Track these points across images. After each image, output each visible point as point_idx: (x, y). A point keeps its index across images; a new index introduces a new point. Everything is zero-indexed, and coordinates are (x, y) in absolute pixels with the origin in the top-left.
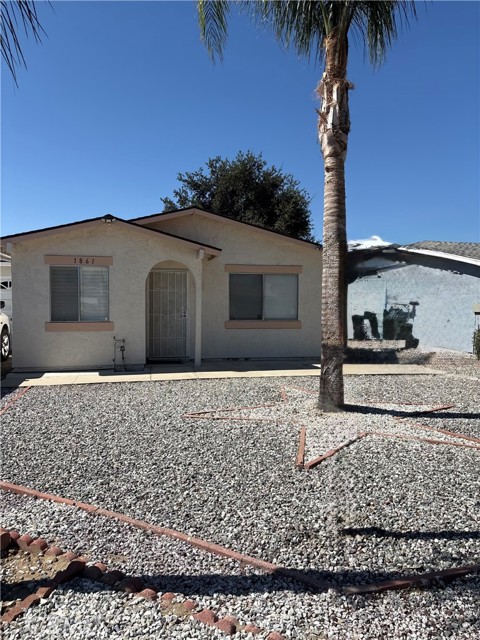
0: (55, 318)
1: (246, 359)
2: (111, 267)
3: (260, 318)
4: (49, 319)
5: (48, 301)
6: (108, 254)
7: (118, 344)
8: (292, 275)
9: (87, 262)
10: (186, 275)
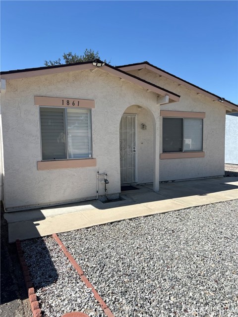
0: (46, 157)
1: (173, 181)
2: (93, 109)
3: (181, 150)
4: (40, 158)
5: (39, 141)
6: (90, 97)
7: (100, 177)
8: (199, 119)
9: (73, 104)
10: (134, 118)
